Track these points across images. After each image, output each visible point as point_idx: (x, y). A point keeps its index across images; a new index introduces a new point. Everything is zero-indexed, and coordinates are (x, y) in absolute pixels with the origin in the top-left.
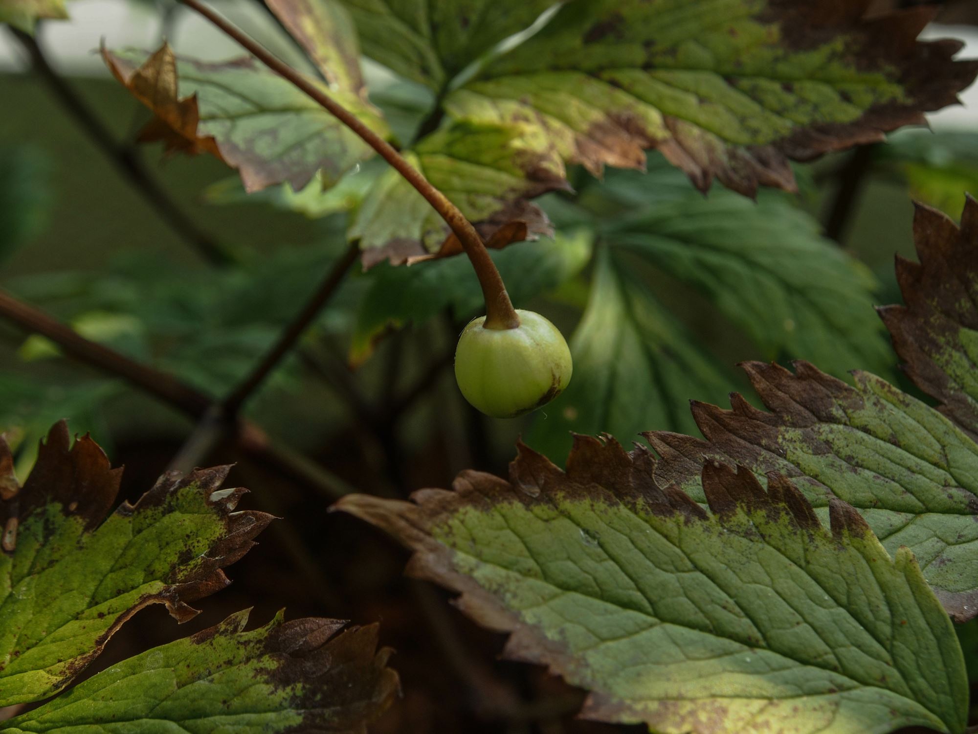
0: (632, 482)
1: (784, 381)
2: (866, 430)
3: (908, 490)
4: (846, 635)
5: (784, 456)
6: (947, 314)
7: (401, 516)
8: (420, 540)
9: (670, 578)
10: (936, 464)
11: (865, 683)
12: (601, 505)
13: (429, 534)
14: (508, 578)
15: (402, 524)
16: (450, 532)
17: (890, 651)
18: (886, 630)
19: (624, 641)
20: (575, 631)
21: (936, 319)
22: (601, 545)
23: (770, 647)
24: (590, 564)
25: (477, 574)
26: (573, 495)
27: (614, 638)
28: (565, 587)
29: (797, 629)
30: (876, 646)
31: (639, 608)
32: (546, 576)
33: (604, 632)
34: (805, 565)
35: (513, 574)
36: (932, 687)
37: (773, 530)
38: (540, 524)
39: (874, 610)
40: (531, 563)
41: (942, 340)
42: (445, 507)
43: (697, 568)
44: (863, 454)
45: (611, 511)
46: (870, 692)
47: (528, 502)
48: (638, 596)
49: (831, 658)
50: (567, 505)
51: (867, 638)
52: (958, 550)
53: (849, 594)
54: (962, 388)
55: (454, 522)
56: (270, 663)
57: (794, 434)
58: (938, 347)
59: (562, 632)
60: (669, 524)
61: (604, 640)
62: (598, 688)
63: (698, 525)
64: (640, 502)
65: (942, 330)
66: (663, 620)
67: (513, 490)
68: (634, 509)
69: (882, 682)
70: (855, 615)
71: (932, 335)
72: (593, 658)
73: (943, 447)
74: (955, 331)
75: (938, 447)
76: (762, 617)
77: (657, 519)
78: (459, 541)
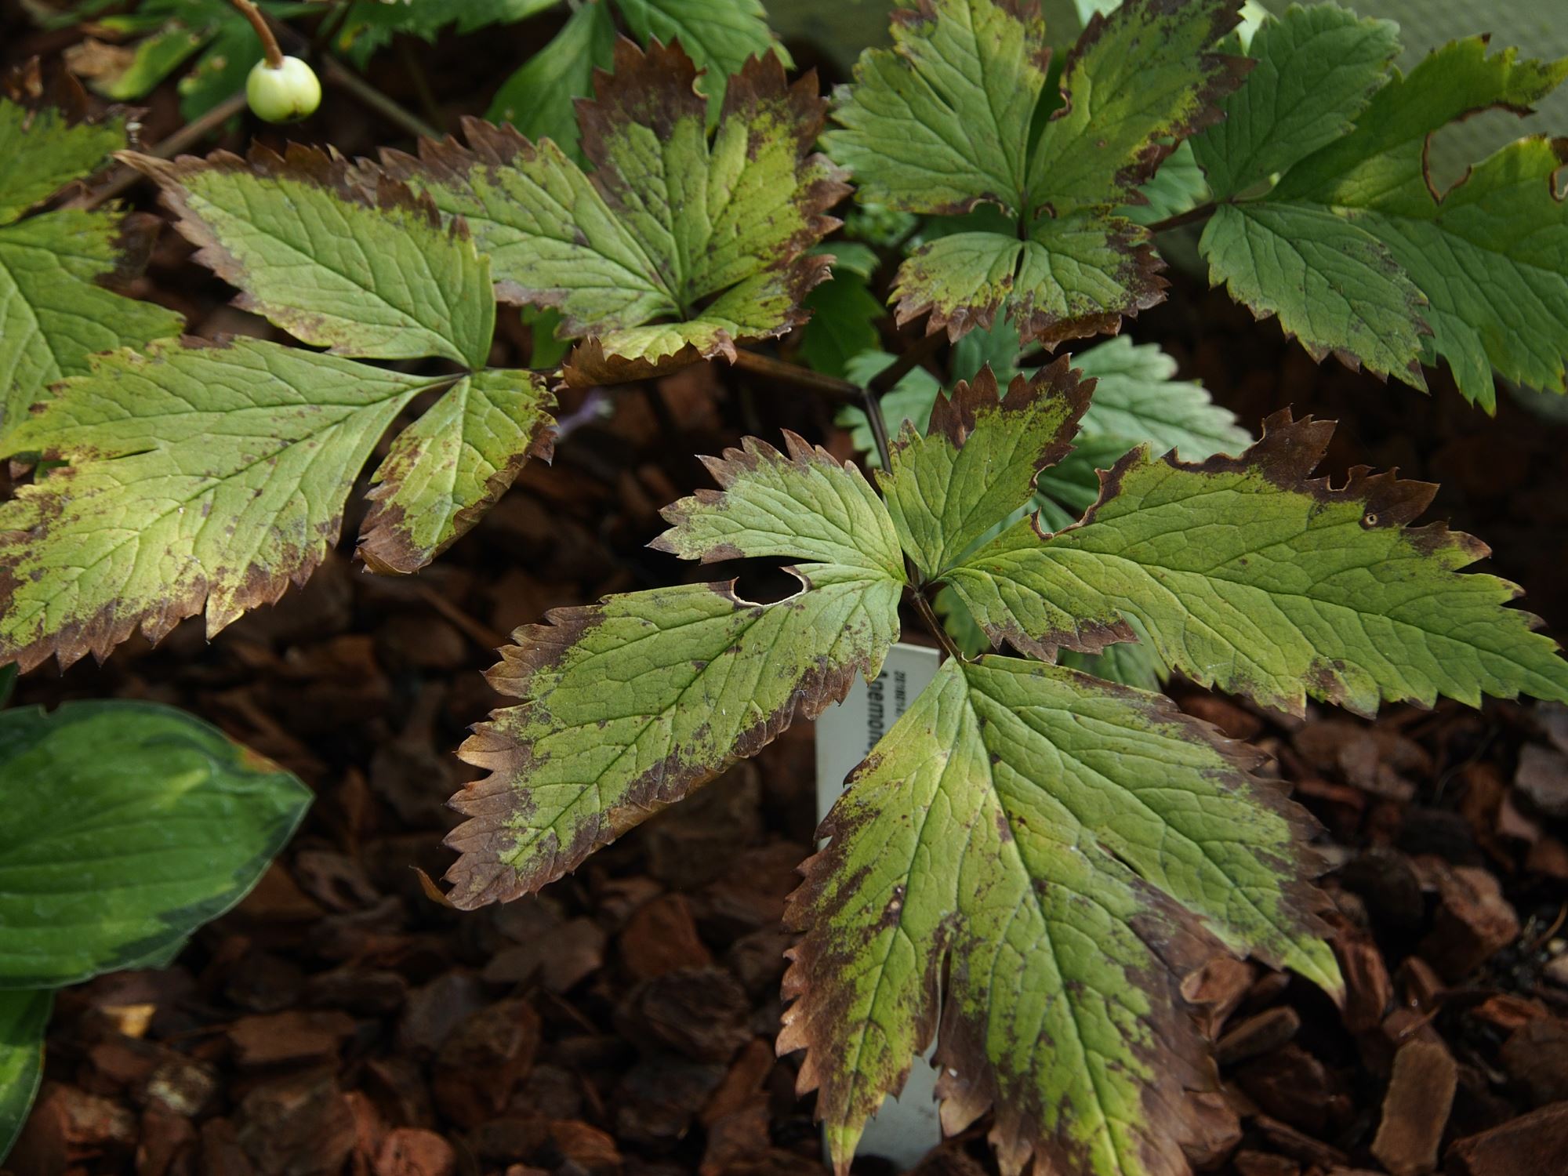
0: (330, 177)
1: (490, 133)
2: (529, 176)
3: (537, 221)
4: (429, 296)
5: (468, 181)
6: (627, 110)
7: (158, 168)
8: (168, 184)
9: (333, 239)
10: (566, 208)
11: (426, 326)
12: (307, 187)
13: (178, 181)
14: (223, 217)
15: (157, 172)
16: (194, 183)
17: (452, 312)
18: (455, 299)
19: (283, 269)
20: (253, 257)
21: (618, 112)
22: (298, 211)
23: (378, 294)
24: (285, 220)
25: (202, 211)
26: (290, 177)
27: (278, 266)
28: (263, 230)
29: (399, 287)
30: (444, 307)
31: (306, 253)
32: (253, 221)
33: (273, 261)
34: (424, 251)
35: (231, 216)
36: (468, 338)
37: (414, 225)
38: (261, 190)
39: (453, 285)
40: (246, 212)
41: (615, 128)
42: (196, 168)
43: (354, 237)
44: (518, 191)
45: (313, 192)
46: (425, 332)
47: (258, 175)
48: (308, 245)
49: (411, 309)
50: (284, 182)
51: (441, 301)
52: (546, 264)
53: (443, 273)
54: (618, 162)
55: (199, 178)
56: (116, 234)
57: (481, 168)
58: (610, 131)
59: (244, 255)
60: (348, 208)
61: (270, 265)
62: (248, 291)
63: (367, 211)
64: (333, 190)
65: (618, 121)
66: (318, 262)
67: (248, 166)
68: (328, 193)
69: (438, 329)
70: (440, 287)
71: (610, 122)
72: (256, 275)
73: (577, 198)
74: (627, 123)
75: (572, 196)
76: (380, 275)
77: (340, 203)
78: (199, 189)
